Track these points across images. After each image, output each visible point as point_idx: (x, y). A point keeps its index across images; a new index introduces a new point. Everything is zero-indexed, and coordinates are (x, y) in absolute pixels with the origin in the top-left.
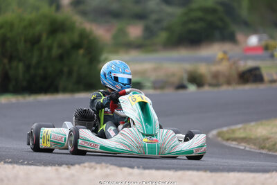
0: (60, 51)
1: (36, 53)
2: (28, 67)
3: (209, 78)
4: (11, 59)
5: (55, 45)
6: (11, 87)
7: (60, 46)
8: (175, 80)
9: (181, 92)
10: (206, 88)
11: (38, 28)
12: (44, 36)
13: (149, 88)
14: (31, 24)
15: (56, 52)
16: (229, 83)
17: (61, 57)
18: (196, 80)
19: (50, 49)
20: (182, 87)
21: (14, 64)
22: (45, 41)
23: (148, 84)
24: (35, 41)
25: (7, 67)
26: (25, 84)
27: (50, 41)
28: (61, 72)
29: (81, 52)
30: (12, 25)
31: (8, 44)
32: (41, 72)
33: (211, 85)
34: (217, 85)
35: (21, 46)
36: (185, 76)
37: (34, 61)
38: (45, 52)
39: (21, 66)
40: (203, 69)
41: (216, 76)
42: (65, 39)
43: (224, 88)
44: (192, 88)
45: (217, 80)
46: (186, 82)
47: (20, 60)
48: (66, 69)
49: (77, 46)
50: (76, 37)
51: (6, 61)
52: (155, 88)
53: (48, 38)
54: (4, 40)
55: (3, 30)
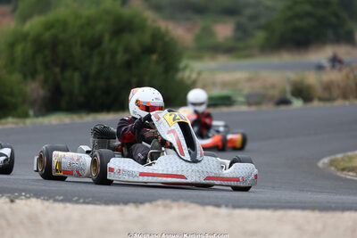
0: (126, 57)
1: (96, 60)
2: (86, 78)
3: (319, 91)
4: (64, 67)
5: (120, 49)
6: (64, 104)
7: (127, 50)
8: (276, 93)
9: (283, 108)
10: (316, 104)
11: (99, 27)
12: (107, 38)
13: (242, 103)
14: (90, 23)
15: (121, 57)
16: (345, 96)
17: (128, 65)
18: (303, 93)
19: (114, 53)
20: (284, 102)
21: (68, 74)
22: (108, 44)
23: (241, 99)
24: (94, 45)
25: (59, 77)
26: (81, 99)
27: (113, 44)
29: (154, 57)
30: (64, 24)
31: (60, 48)
32: (102, 83)
33: (321, 99)
34: (330, 99)
35: (77, 50)
36: (288, 88)
37: (94, 70)
38: (108, 58)
39: (77, 76)
40: (312, 79)
41: (328, 87)
42: (134, 41)
43: (339, 103)
44: (297, 103)
45: (329, 93)
46: (289, 96)
47: (76, 69)
48: (134, 80)
49: (148, 50)
50: (147, 39)
51: (57, 70)
52: (249, 104)
53: (111, 40)
54: (55, 43)
55: (53, 31)
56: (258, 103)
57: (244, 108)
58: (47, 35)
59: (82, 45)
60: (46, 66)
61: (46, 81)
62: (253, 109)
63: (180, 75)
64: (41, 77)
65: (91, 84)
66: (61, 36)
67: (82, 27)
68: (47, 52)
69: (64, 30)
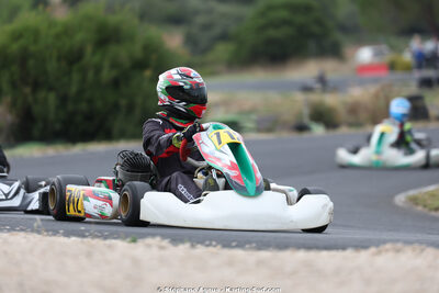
0: (114, 73)
1: (76, 77)
2: (63, 99)
3: (342, 114)
4: (36, 86)
5: (106, 64)
6: (36, 132)
7: (114, 65)
8: (289, 117)
9: (305, 135)
10: (344, 130)
11: (79, 37)
12: (89, 50)
13: (251, 130)
14: (67, 31)
15: (107, 74)
17: (115, 83)
18: (324, 117)
19: (98, 70)
20: (301, 128)
21: (42, 94)
22: (91, 57)
23: (249, 125)
24: (73, 58)
25: (30, 99)
26: (58, 126)
28: (116, 106)
29: (148, 73)
30: (36, 34)
31: (31, 63)
32: (84, 106)
34: (357, 124)
35: (52, 66)
36: (306, 112)
37: (74, 89)
38: (90, 75)
39: (52, 98)
41: (354, 109)
42: (123, 53)
44: (318, 130)
46: (306, 120)
47: (51, 89)
48: (123, 102)
49: (139, 65)
50: (137, 50)
51: (28, 90)
52: (259, 130)
53: (94, 53)
54: (24, 57)
55: (22, 42)
56: (269, 130)
58: (15, 47)
59: (59, 59)
60: (14, 85)
61: (13, 104)
62: (264, 136)
64: (8, 99)
65: (70, 107)
66: (33, 48)
67: (58, 36)
68: (15, 68)
69: (36, 41)
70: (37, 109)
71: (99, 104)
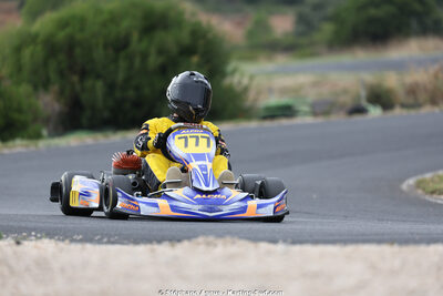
0: (160, 60)
1: (123, 64)
2: (111, 87)
3: (401, 96)
4: (83, 74)
5: (153, 50)
6: (84, 121)
7: (160, 52)
8: (347, 100)
9: (358, 118)
10: (397, 112)
11: (125, 24)
12: (135, 37)
13: (306, 114)
14: (114, 18)
15: (154, 61)
16: (434, 101)
17: (163, 70)
18: (381, 98)
19: (145, 56)
20: (358, 110)
21: (89, 83)
22: (136, 44)
23: (305, 108)
24: (120, 46)
25: (78, 88)
26: (106, 114)
27: (144, 45)
29: (195, 59)
30: (82, 21)
31: (78, 51)
32: (131, 93)
33: (404, 106)
34: (415, 105)
35: (99, 54)
36: (363, 94)
37: (121, 77)
38: (137, 62)
39: (99, 86)
40: (392, 81)
41: (412, 90)
42: (169, 39)
43: (427, 110)
44: (375, 112)
45: (414, 98)
46: (364, 103)
47: (98, 77)
49: (188, 51)
50: (185, 37)
51: (75, 78)
52: (315, 114)
53: (140, 40)
54: (71, 45)
55: (68, 30)
56: (326, 113)
57: (309, 120)
58: (61, 35)
59: (106, 46)
60: (61, 74)
61: (61, 93)
62: (320, 120)
63: (227, 81)
64: (55, 88)
65: (118, 94)
66: (79, 36)
67: (104, 24)
68: (62, 57)
69: (82, 29)
70: (84, 98)
71: (147, 91)
